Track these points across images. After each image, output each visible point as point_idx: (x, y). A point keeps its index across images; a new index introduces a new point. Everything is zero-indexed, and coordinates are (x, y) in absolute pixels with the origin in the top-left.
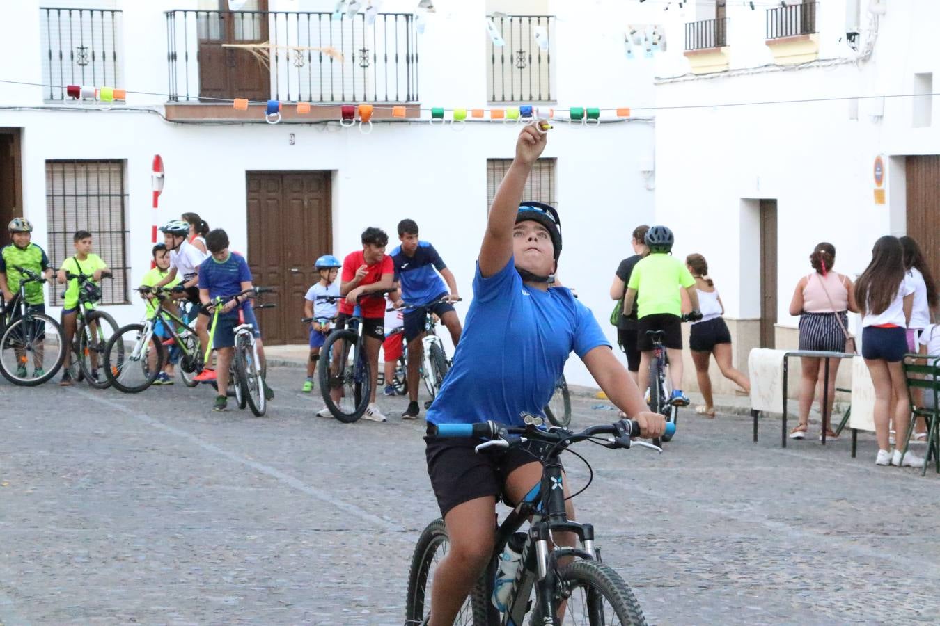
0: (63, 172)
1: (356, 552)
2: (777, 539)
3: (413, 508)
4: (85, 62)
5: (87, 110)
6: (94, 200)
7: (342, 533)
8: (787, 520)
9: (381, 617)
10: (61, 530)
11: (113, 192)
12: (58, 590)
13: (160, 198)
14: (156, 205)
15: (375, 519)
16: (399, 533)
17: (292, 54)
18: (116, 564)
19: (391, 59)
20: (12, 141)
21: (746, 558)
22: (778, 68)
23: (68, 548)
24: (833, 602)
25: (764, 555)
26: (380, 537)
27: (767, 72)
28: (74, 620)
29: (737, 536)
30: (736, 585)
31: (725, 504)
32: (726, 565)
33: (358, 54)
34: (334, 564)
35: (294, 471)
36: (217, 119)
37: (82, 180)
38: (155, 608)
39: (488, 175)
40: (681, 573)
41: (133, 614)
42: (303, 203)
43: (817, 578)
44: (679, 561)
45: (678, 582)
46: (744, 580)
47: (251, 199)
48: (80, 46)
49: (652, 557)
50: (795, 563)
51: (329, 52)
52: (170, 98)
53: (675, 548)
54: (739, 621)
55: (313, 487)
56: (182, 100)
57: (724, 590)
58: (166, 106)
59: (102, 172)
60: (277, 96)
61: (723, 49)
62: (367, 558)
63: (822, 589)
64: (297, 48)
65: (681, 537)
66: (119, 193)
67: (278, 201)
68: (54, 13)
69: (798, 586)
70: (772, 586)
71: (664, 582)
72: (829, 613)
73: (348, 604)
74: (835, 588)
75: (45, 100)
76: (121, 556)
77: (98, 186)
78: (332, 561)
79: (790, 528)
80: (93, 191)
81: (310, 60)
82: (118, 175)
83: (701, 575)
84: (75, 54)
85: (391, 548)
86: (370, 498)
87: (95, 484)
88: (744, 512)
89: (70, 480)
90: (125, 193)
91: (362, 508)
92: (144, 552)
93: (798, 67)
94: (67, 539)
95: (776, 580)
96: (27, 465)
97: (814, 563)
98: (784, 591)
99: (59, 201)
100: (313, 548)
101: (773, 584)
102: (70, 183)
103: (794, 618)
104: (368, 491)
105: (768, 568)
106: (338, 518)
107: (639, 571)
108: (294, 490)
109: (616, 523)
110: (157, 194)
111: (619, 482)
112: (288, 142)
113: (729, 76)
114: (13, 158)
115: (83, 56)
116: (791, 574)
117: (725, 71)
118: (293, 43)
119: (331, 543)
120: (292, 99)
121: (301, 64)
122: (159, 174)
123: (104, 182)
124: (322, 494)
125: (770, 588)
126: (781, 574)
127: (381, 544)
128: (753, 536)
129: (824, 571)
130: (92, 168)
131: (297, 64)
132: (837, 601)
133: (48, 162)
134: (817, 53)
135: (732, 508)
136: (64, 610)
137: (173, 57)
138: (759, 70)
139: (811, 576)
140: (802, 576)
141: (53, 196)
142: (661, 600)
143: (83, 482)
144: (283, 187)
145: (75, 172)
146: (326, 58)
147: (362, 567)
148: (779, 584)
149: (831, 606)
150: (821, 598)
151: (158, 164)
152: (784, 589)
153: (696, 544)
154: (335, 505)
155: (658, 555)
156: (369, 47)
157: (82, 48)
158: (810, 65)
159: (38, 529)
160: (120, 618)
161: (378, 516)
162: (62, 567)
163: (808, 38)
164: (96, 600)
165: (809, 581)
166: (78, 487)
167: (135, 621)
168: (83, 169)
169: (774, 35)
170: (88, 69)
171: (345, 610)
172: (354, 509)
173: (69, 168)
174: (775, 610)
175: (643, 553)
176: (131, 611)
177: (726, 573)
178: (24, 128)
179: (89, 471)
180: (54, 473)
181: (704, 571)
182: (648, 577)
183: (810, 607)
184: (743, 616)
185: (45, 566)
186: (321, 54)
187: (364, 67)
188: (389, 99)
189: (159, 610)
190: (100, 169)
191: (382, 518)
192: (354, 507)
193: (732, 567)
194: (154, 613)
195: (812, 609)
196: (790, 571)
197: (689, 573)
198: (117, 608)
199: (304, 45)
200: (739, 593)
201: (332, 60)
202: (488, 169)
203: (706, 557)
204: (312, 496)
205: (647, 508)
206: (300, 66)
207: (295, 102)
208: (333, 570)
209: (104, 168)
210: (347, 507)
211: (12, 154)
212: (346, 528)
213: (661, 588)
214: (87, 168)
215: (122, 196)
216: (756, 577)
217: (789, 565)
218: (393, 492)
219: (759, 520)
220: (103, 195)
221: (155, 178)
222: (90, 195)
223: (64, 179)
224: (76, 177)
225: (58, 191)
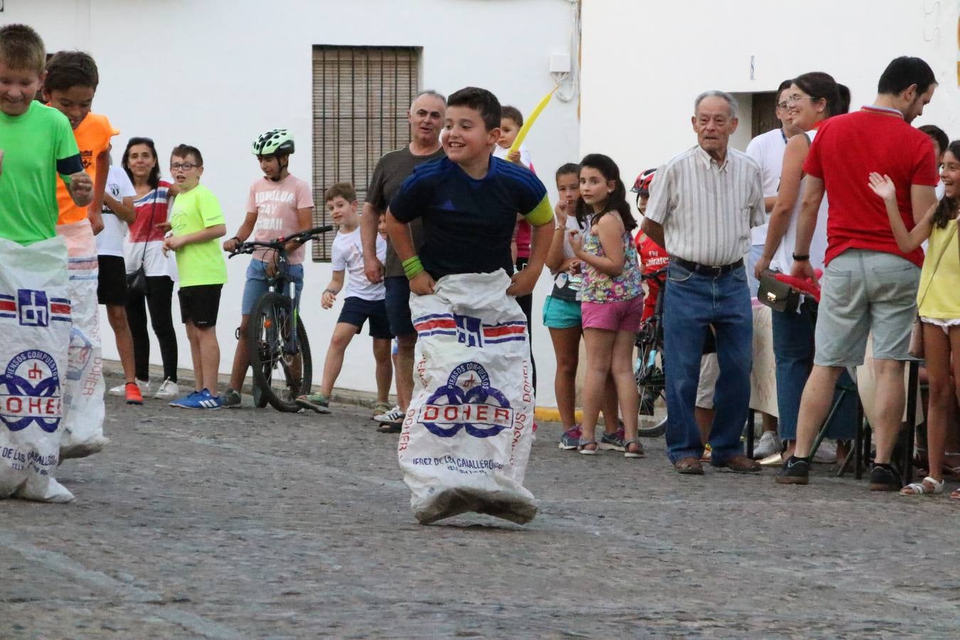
2: (938, 624)
3: (184, 559)
7: (21, 606)
8: (936, 589)
15: (100, 579)
16: (147, 607)
26: (105, 614)
31: (795, 558)
39: (314, 70)
65: (745, 617)
79: (951, 605)
86: (96, 539)
88: (838, 574)
91: (74, 557)
104: (93, 529)
106: (17, 577)
109: (602, 590)
111: (576, 523)
127: (104, 628)
128: (889, 618)
135: (813, 567)
154: (18, 553)
161: (107, 572)
172: (57, 560)
191: (115, 577)
192: (58, 556)
202: (315, 63)
205: (649, 564)
210: (43, 557)
212: (31, 595)
218: (145, 531)
219: (880, 589)
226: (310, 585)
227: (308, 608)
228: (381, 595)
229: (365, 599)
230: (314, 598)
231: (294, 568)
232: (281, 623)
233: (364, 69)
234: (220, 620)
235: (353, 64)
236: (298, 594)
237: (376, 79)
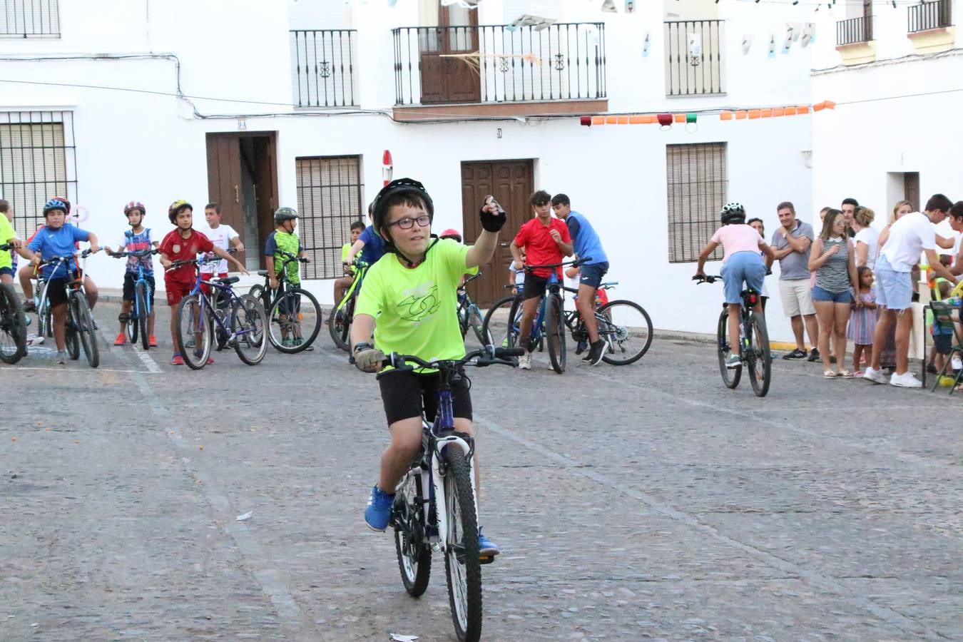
0: (311, 167)
1: (537, 485)
2: (907, 469)
3: (590, 447)
4: (327, 75)
5: (329, 115)
6: (335, 190)
7: (527, 468)
8: (919, 452)
9: (554, 541)
10: (293, 468)
11: (351, 183)
12: (285, 519)
15: (557, 457)
16: (575, 469)
17: (498, 61)
18: (335, 497)
19: (583, 62)
20: (269, 143)
21: (877, 486)
22: (918, 58)
23: (297, 483)
24: (951, 524)
25: (894, 483)
26: (560, 472)
27: (909, 61)
28: (295, 544)
29: (870, 466)
30: (866, 510)
31: (865, 439)
32: (859, 493)
33: (554, 59)
34: (518, 496)
35: (491, 415)
36: (435, 118)
37: (325, 174)
38: (362, 534)
39: (667, 158)
40: (817, 500)
41: (344, 539)
42: (510, 188)
43: (940, 503)
44: (818, 490)
45: (815, 508)
46: (873, 506)
47: (467, 185)
48: (323, 61)
49: (794, 486)
50: (921, 491)
51: (529, 58)
52: (397, 102)
53: (815, 479)
54: (865, 541)
55: (507, 430)
56: (407, 101)
57: (855, 515)
58: (393, 109)
59: (342, 166)
60: (486, 97)
61: (870, 43)
62: (546, 491)
63: (943, 512)
64: (502, 55)
65: (822, 468)
66: (356, 183)
67: (489, 186)
68: (301, 35)
69: (922, 511)
70: (897, 511)
71: (802, 508)
72: (947, 534)
73: (525, 530)
74: (955, 511)
75: (295, 107)
76: (340, 490)
77: (339, 178)
78: (516, 493)
79: (920, 459)
80: (335, 182)
81: (513, 65)
82: (355, 168)
83: (836, 502)
84: (319, 68)
85: (568, 481)
86: (555, 438)
87: (325, 429)
88: (880, 446)
89: (305, 425)
90: (362, 183)
91: (547, 447)
92: (359, 487)
93: (936, 56)
94: (297, 475)
95: (902, 505)
96: (272, 414)
97: (937, 490)
98: (908, 515)
99: (307, 191)
100: (501, 482)
101: (901, 508)
102: (316, 175)
103: (914, 539)
104: (555, 432)
105: (897, 495)
106: (525, 456)
107: (782, 499)
108: (491, 432)
109: (766, 457)
111: (773, 423)
112: (496, 136)
113: (875, 66)
114: (270, 157)
115: (325, 70)
116: (916, 500)
117: (872, 62)
118: (499, 52)
119: (517, 477)
120: (498, 99)
121: (506, 69)
122: (388, 167)
123: (344, 174)
124: (514, 436)
125: (896, 513)
126: (907, 500)
127: (559, 478)
128: (887, 467)
129: (945, 497)
130: (334, 163)
131: (502, 69)
132: (955, 523)
133: (297, 159)
134: (953, 43)
135: (870, 443)
136: (287, 536)
137: (398, 67)
138: (901, 60)
139: (934, 501)
140: (926, 501)
141: (302, 187)
142: (798, 524)
143: (315, 427)
144: (492, 174)
145: (320, 167)
146: (527, 64)
147: (541, 498)
148: (905, 509)
149: (949, 528)
150: (940, 520)
151: (387, 158)
152: (909, 513)
153: (834, 475)
154: (523, 445)
155: (799, 484)
156: (564, 52)
157: (324, 63)
158: (948, 53)
159: (276, 468)
160: (333, 543)
161: (560, 454)
162: (291, 500)
163: (945, 30)
164: (315, 528)
165: (931, 506)
166: (312, 431)
167: (345, 545)
168: (327, 164)
169: (915, 29)
170: (329, 80)
171: (522, 535)
172: (539, 448)
173: (314, 164)
174: (897, 531)
175: (786, 483)
176: (343, 537)
177: (858, 500)
178: (278, 131)
179: (321, 418)
180: (292, 420)
181: (838, 497)
182: (789, 504)
183: (930, 529)
184: (870, 537)
185: (277, 499)
186: (522, 60)
187: (560, 69)
188: (581, 96)
189: (366, 536)
190: (341, 164)
191: (563, 456)
192: (540, 446)
193: (864, 494)
194: (362, 538)
195: (931, 530)
196: (916, 497)
197: (825, 500)
198: (332, 534)
199: (508, 52)
200: (867, 518)
201: (532, 65)
202: (667, 154)
203: (842, 486)
204: (504, 438)
205: (795, 444)
206: (504, 71)
207: (501, 101)
208: (517, 501)
209: (343, 162)
210: (534, 446)
211: (269, 154)
212: (531, 465)
213: (800, 513)
214: (330, 163)
215: (359, 185)
216: (885, 502)
217: (915, 492)
218: (575, 433)
219: (894, 453)
220: (343, 186)
221: (385, 170)
222: (332, 186)
223: (311, 173)
224: (320, 171)
225: (306, 183)
226: (643, 458)
227: (640, 469)
228: (670, 462)
229: (663, 464)
230: (644, 464)
231: (637, 450)
232: (627, 476)
233: (695, 156)
234: (603, 474)
235: (689, 153)
236: (636, 462)
237: (702, 160)
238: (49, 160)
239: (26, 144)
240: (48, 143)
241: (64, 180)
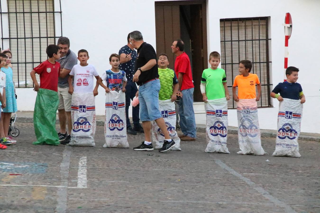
0: (231, 27)
6: (249, 43)
11: (261, 38)
13: (289, 40)
14: (287, 45)
20: (202, 9)
37: (242, 32)
59: (255, 25)
66: (265, 38)
77: (252, 34)
80: (249, 37)
82: (265, 27)
90: (269, 38)
99: (228, 44)
102: (235, 32)
110: (287, 38)
114: (202, 19)
122: (289, 25)
123: (256, 32)
130: (248, 23)
133: (222, 20)
141: (225, 41)
145: (238, 26)
151: (288, 19)
168: (243, 24)
173: (234, 24)
190: (254, 24)
209: (255, 23)
211: (201, 17)
214: (245, 23)
215: (267, 40)
220: (255, 40)
221: (286, 28)
222: (247, 40)
223: (231, 31)
224: (238, 29)
225: (228, 38)
238: (43, 21)
239: (27, 9)
240: (42, 9)
241: (53, 36)
